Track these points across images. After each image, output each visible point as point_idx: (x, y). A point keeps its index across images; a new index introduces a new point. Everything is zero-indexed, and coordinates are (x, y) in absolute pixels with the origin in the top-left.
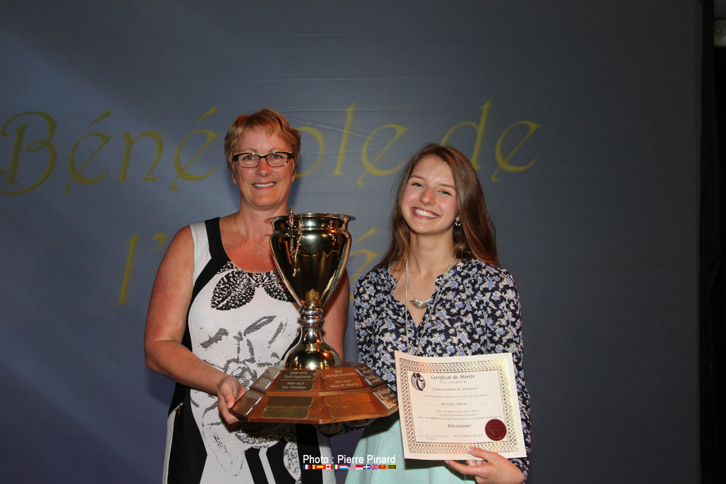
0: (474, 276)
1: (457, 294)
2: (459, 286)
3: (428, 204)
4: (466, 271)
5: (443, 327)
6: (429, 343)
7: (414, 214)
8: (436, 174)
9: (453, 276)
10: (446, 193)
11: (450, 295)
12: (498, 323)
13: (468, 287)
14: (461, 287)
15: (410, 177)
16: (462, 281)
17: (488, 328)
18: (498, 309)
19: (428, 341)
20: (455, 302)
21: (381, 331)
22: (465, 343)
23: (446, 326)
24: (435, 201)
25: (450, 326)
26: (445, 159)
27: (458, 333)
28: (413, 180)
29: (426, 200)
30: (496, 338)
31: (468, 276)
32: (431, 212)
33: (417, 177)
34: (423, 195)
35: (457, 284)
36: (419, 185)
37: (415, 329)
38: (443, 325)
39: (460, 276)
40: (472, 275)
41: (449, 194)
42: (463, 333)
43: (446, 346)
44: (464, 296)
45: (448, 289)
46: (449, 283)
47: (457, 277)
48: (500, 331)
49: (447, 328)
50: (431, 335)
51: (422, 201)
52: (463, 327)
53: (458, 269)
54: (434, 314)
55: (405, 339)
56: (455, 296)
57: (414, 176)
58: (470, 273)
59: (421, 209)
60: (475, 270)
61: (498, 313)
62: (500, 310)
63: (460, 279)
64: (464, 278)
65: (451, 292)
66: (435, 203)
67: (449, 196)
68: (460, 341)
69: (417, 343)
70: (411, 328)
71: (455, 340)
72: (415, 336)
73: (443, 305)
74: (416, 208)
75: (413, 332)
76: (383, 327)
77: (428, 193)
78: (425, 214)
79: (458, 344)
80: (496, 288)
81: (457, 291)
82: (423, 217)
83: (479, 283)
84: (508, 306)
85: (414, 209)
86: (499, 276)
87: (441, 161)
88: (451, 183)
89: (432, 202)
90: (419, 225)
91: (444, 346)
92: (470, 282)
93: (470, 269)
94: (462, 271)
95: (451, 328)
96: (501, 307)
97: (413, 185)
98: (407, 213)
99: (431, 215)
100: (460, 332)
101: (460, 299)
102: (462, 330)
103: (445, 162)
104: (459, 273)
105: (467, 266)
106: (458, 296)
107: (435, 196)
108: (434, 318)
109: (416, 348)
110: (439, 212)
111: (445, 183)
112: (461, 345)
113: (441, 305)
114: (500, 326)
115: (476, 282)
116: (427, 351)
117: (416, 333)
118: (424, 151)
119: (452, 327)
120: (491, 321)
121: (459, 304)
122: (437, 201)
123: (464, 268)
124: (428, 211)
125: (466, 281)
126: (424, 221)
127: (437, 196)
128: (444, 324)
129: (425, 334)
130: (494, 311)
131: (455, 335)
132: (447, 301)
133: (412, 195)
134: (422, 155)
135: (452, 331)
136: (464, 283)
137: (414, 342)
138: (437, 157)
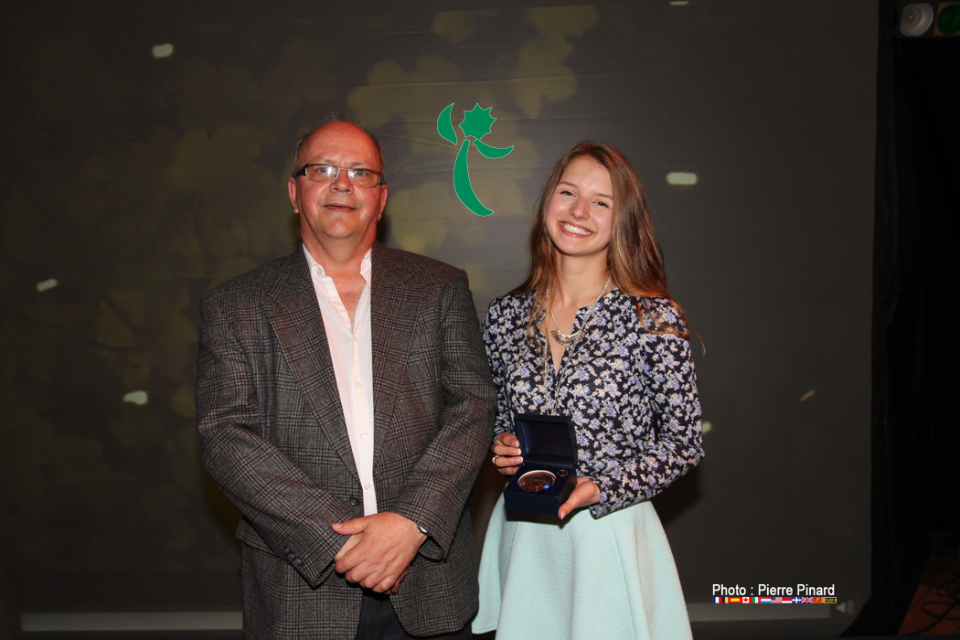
0: (625, 312)
1: (605, 333)
2: (607, 323)
3: (581, 218)
4: (616, 305)
5: (586, 377)
6: (570, 396)
7: (563, 231)
8: (591, 179)
9: (600, 311)
10: (603, 204)
11: (596, 335)
12: (655, 369)
13: (618, 326)
14: (610, 325)
15: (558, 183)
16: (612, 317)
17: (645, 375)
18: (655, 352)
19: (569, 393)
20: (601, 342)
21: (512, 378)
22: (614, 396)
23: (591, 376)
24: (588, 214)
25: (596, 375)
26: (602, 161)
27: (605, 384)
28: (562, 187)
29: (578, 213)
30: (655, 386)
31: (618, 311)
32: (583, 228)
33: (567, 183)
34: (574, 207)
35: (604, 320)
36: (568, 193)
37: (554, 377)
38: (587, 374)
39: (609, 310)
40: (623, 310)
41: (607, 206)
42: (612, 384)
43: (591, 400)
44: (612, 336)
45: (593, 327)
46: (594, 320)
47: (605, 312)
48: (658, 377)
49: (592, 378)
50: (572, 386)
51: (573, 215)
52: (613, 376)
53: (606, 302)
54: (576, 358)
55: (542, 389)
56: (602, 336)
57: (563, 183)
58: (621, 307)
59: (571, 224)
60: (628, 303)
61: (655, 357)
62: (657, 353)
63: (608, 315)
64: (613, 313)
65: (597, 330)
66: (589, 217)
67: (607, 209)
68: (607, 395)
69: (556, 395)
70: (549, 374)
71: (602, 393)
72: (553, 386)
73: (587, 347)
74: (564, 222)
75: (552, 380)
76: (516, 374)
77: (581, 205)
78: (576, 230)
79: (605, 398)
80: (652, 327)
81: (605, 330)
82: (573, 233)
83: (633, 321)
84: (667, 349)
85: (562, 224)
86: (656, 311)
87: (598, 165)
88: (609, 192)
89: (586, 217)
90: (569, 244)
91: (588, 401)
92: (621, 319)
93: (622, 303)
94: (611, 305)
95: (597, 378)
96: (658, 350)
97: (562, 193)
98: (553, 227)
99: (583, 232)
100: (608, 383)
101: (607, 340)
102: (610, 380)
103: (603, 167)
104: (607, 307)
105: (618, 298)
106: (606, 336)
107: (589, 208)
108: (575, 362)
109: (555, 401)
110: (593, 229)
111: (602, 192)
112: (609, 399)
113: (585, 347)
114: (658, 372)
115: (629, 320)
116: (568, 406)
117: (555, 381)
118: (577, 150)
119: (599, 376)
120: (648, 367)
121: (605, 345)
122: (591, 214)
123: (613, 300)
124: (579, 227)
125: (616, 317)
126: (574, 239)
127: (592, 207)
128: (589, 372)
129: (565, 384)
130: (650, 355)
131: (602, 387)
132: (592, 342)
133: (560, 206)
134: (575, 155)
135: (597, 382)
136: (614, 320)
137: (553, 393)
138: (592, 159)
